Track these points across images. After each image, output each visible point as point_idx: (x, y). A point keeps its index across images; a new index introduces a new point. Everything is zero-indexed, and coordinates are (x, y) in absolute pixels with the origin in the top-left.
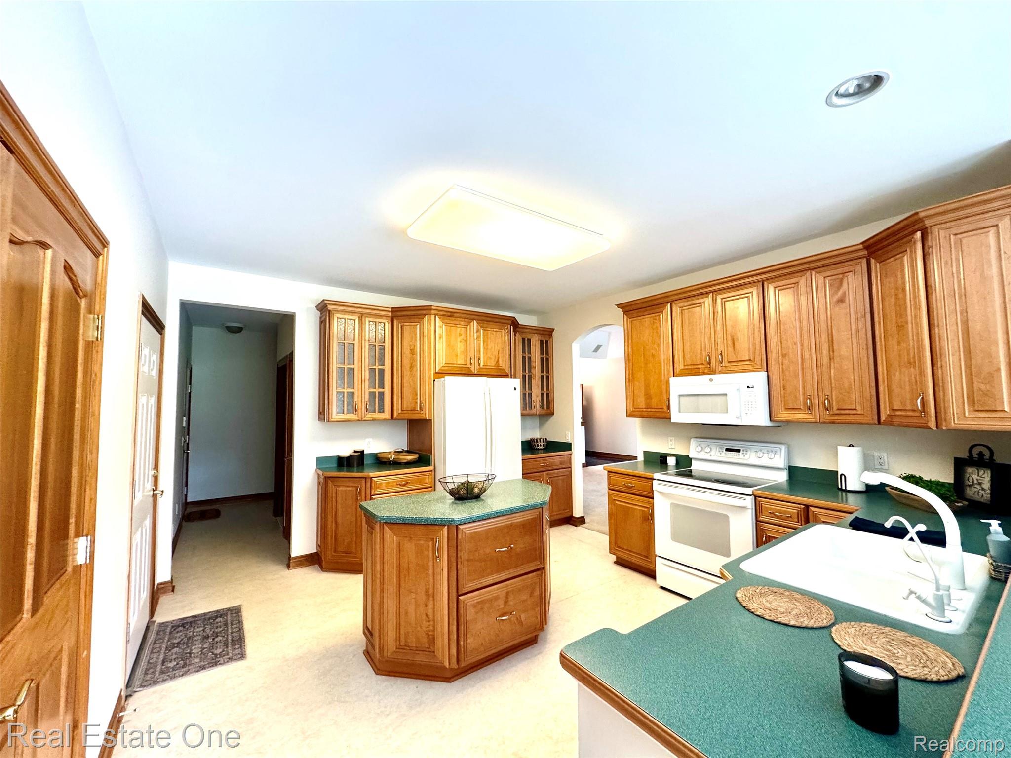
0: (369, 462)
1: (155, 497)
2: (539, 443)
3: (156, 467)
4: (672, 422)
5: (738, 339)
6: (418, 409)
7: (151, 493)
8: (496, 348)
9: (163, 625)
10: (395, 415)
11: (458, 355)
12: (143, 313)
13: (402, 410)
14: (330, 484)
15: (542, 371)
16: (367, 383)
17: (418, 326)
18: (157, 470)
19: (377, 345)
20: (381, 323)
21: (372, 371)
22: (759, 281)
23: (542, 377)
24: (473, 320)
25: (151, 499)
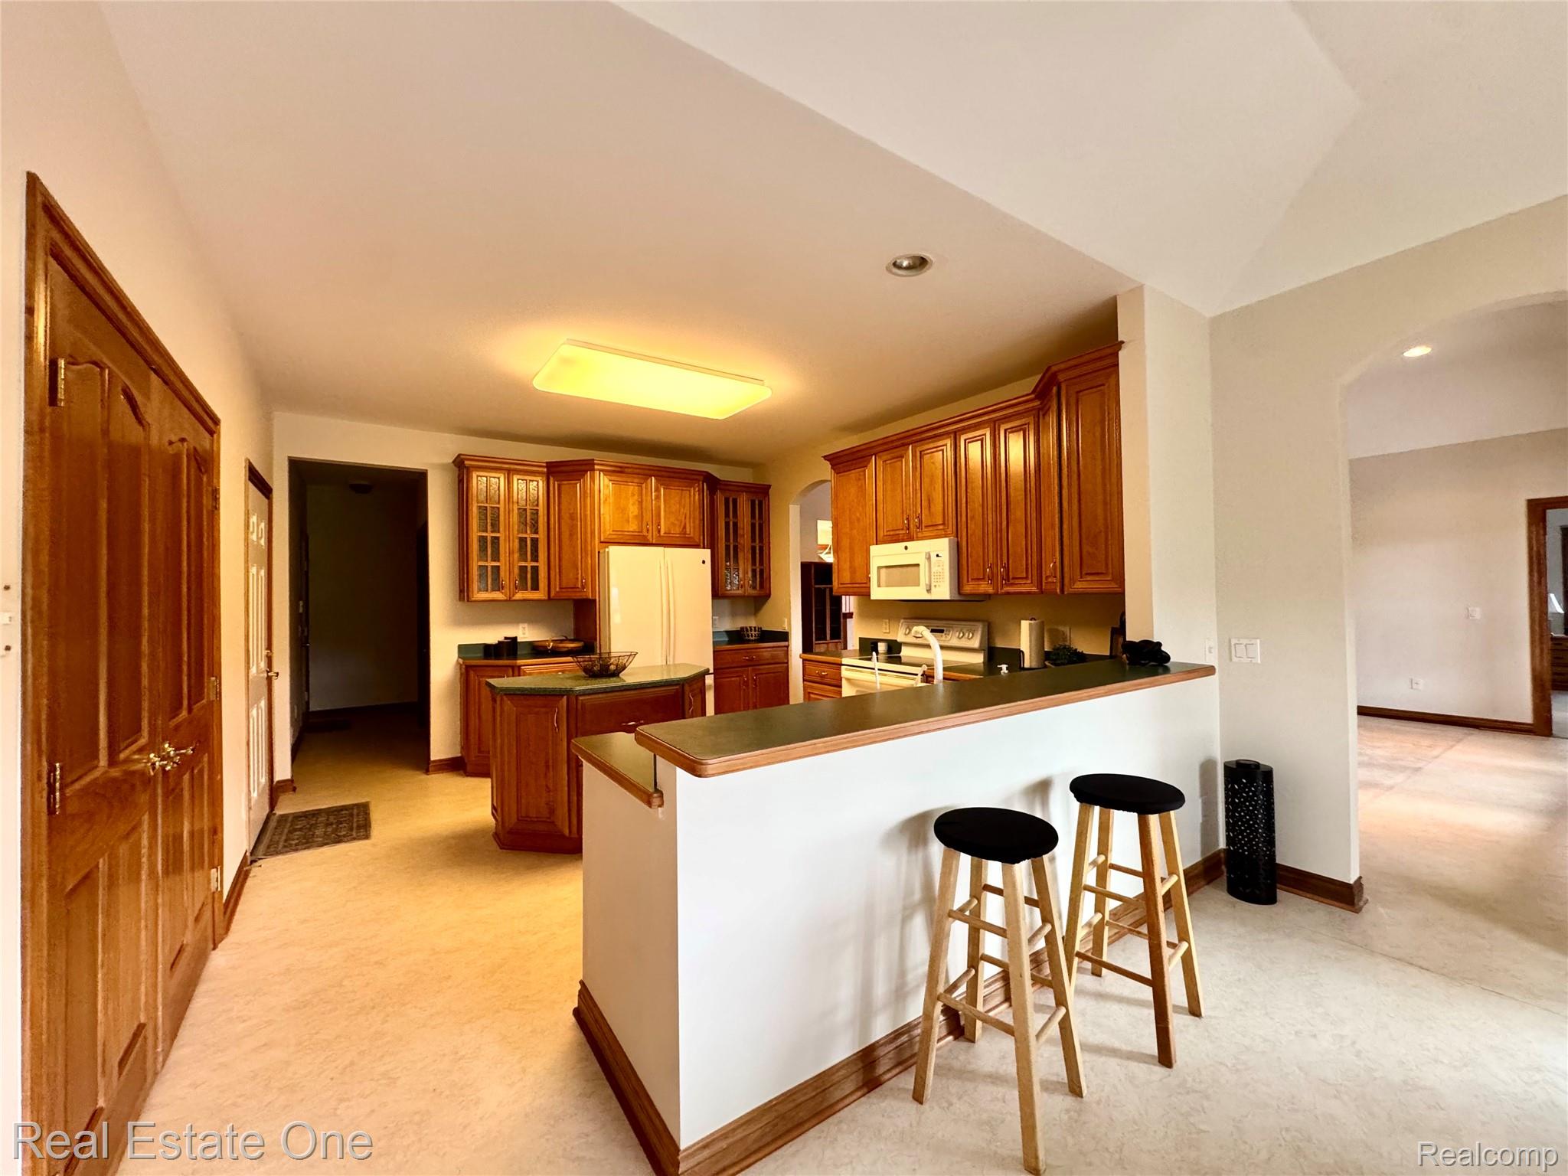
0: (525, 652)
1: (269, 680)
2: (750, 633)
3: (269, 647)
4: (872, 598)
5: (933, 499)
6: (580, 586)
7: (266, 675)
8: (682, 510)
9: (283, 818)
10: (553, 594)
11: (630, 520)
12: (250, 479)
13: (560, 588)
14: (472, 674)
15: (753, 540)
16: (516, 555)
17: (578, 485)
18: (271, 650)
19: (528, 507)
20: (533, 481)
21: (523, 540)
22: (950, 433)
23: (753, 549)
24: (651, 476)
25: (265, 682)
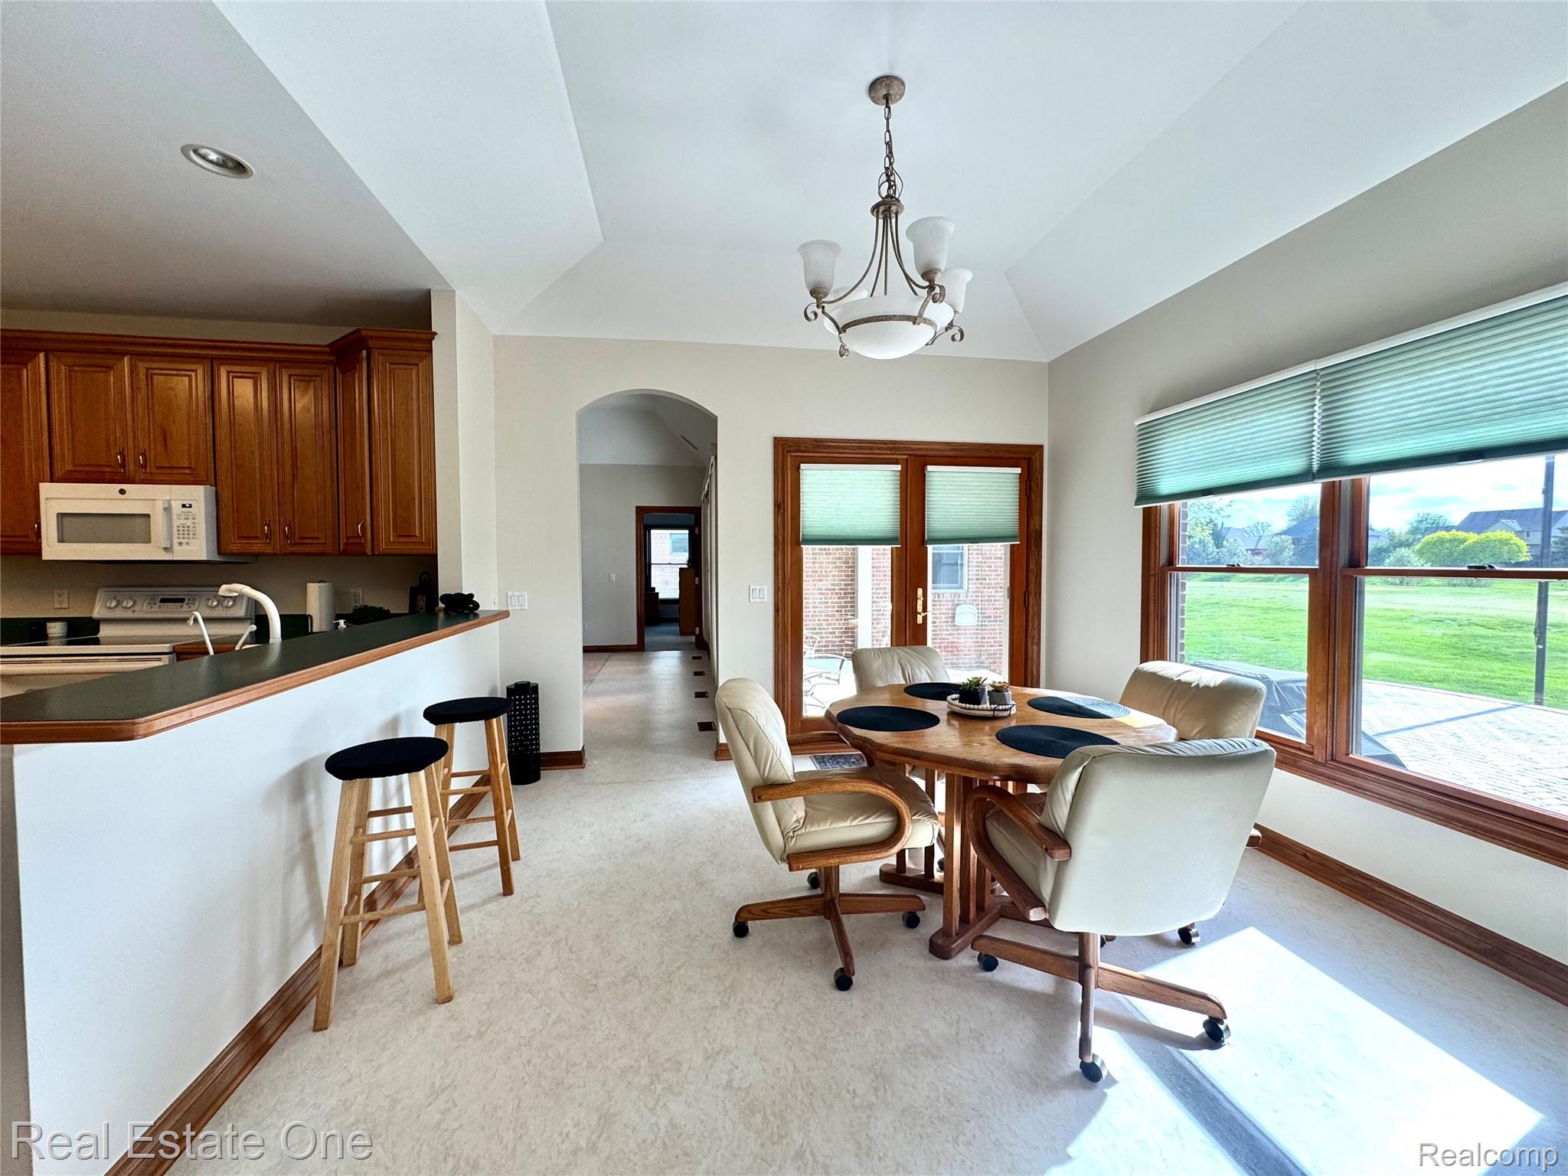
4: (45, 558)
5: (171, 435)
22: (206, 357)
